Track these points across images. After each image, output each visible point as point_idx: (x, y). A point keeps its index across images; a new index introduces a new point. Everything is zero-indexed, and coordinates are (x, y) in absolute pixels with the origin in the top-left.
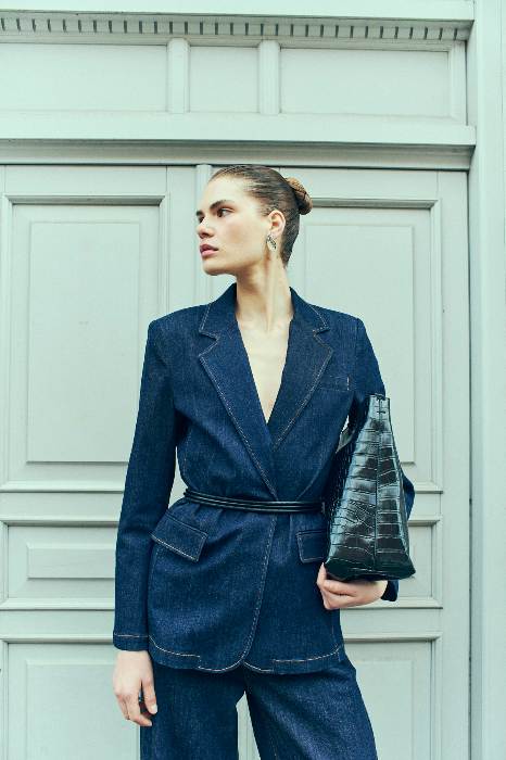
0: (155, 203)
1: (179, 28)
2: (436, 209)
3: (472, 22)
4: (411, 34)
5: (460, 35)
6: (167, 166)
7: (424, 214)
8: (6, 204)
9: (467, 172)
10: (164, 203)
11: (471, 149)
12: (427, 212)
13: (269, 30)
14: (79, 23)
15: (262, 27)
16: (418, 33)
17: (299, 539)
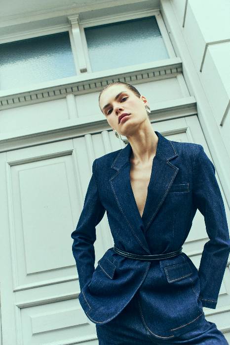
0: (70, 153)
1: (69, 90)
2: (188, 131)
3: (181, 64)
4: (160, 74)
5: (179, 70)
6: (72, 138)
7: (184, 134)
8: (8, 166)
9: (197, 115)
10: (74, 153)
11: (195, 105)
12: (185, 133)
13: (104, 83)
14: (31, 96)
15: (101, 83)
16: (163, 73)
17: (166, 271)
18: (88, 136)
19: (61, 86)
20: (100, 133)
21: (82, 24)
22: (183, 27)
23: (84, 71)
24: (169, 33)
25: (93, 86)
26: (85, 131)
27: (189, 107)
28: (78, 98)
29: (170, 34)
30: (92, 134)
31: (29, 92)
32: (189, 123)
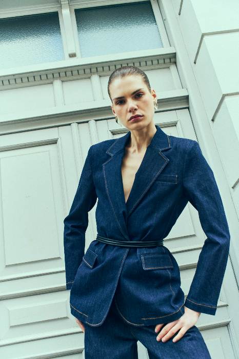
0: (54, 142)
1: (56, 75)
2: (178, 125)
3: (175, 53)
4: (152, 63)
5: (172, 60)
6: (58, 126)
9: (188, 108)
10: (59, 142)
11: (187, 98)
12: (175, 127)
13: (94, 70)
14: (15, 79)
15: (90, 69)
16: (155, 62)
17: (142, 258)
18: (74, 126)
19: (47, 70)
20: (87, 122)
21: (72, 5)
22: (180, 14)
23: (72, 56)
24: (164, 20)
25: (81, 72)
26: (71, 119)
27: (180, 100)
28: (66, 84)
29: (165, 22)
30: (79, 123)
31: (14, 75)
32: (180, 116)
